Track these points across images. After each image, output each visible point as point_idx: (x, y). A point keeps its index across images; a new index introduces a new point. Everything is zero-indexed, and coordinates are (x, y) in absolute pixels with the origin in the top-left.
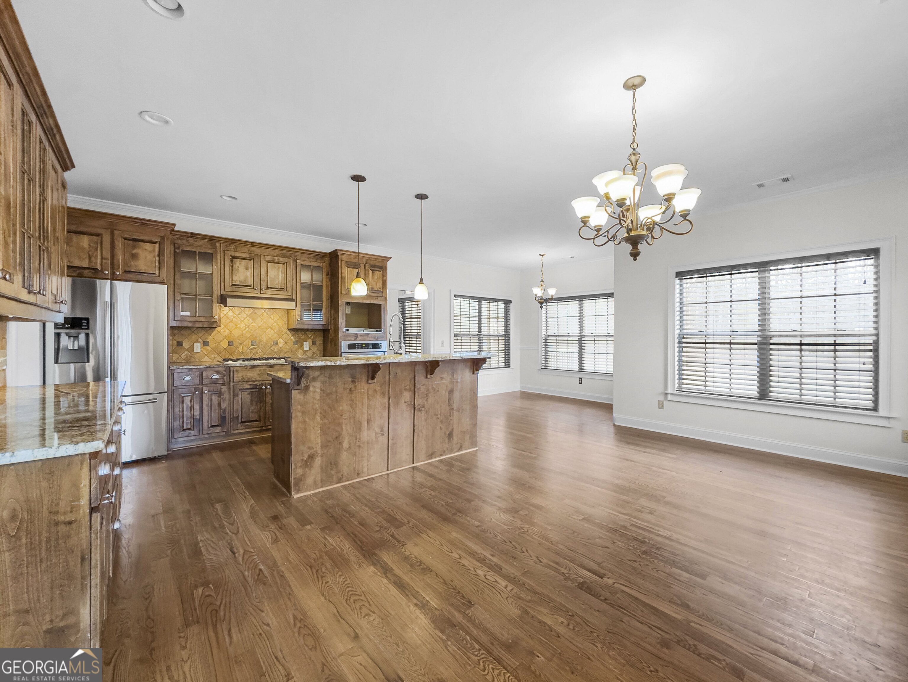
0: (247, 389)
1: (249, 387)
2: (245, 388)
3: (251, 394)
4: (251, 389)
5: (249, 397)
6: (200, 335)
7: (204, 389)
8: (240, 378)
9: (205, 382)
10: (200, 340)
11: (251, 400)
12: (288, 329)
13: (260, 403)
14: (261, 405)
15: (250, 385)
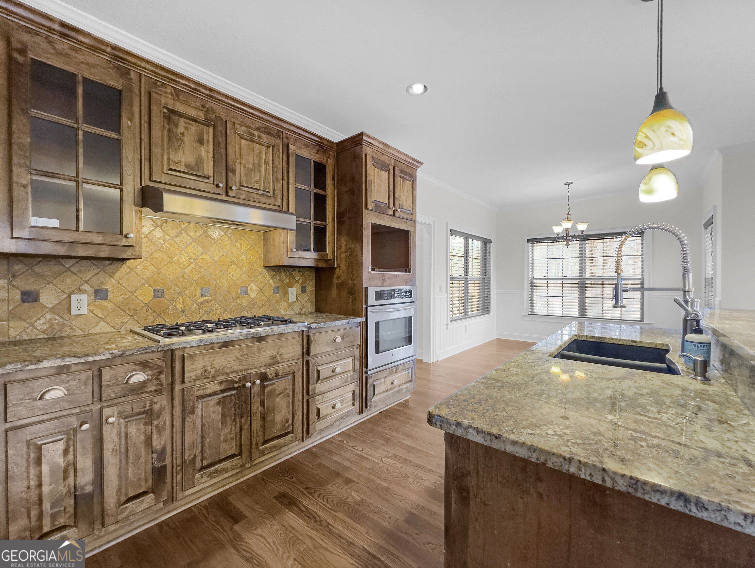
0: (214, 394)
1: (218, 388)
2: (209, 392)
3: (222, 402)
4: (222, 391)
5: (219, 409)
6: (88, 276)
7: (107, 412)
8: (199, 372)
9: (108, 393)
10: (86, 287)
11: (223, 415)
12: (266, 267)
13: (242, 417)
14: (243, 420)
15: (221, 383)
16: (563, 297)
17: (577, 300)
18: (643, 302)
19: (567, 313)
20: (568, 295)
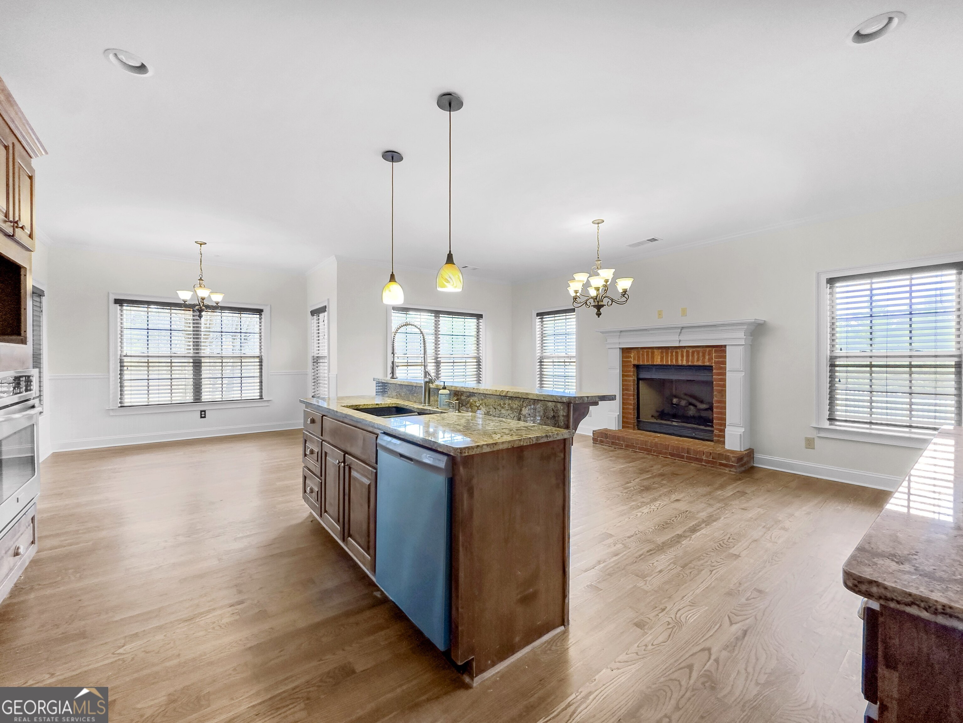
16: (171, 379)
17: (191, 382)
18: (262, 380)
19: (178, 398)
20: (177, 376)
